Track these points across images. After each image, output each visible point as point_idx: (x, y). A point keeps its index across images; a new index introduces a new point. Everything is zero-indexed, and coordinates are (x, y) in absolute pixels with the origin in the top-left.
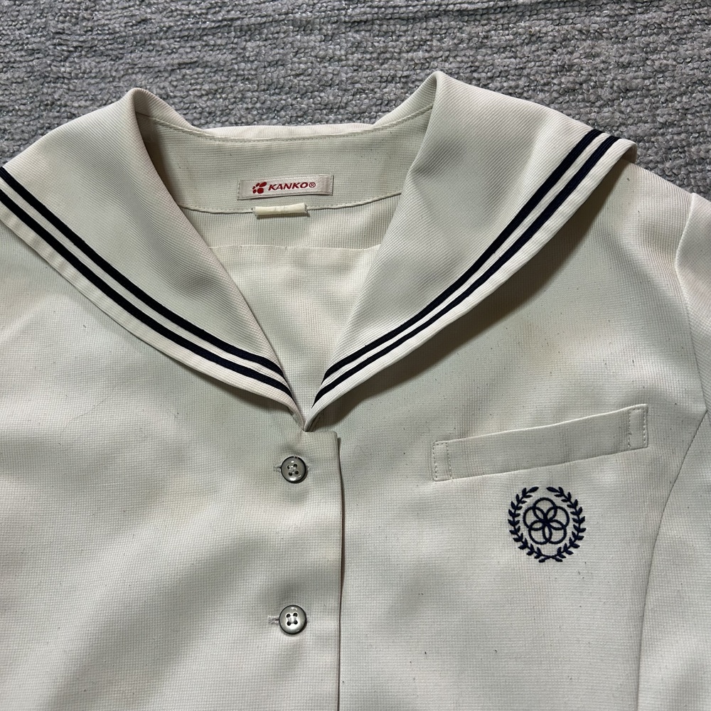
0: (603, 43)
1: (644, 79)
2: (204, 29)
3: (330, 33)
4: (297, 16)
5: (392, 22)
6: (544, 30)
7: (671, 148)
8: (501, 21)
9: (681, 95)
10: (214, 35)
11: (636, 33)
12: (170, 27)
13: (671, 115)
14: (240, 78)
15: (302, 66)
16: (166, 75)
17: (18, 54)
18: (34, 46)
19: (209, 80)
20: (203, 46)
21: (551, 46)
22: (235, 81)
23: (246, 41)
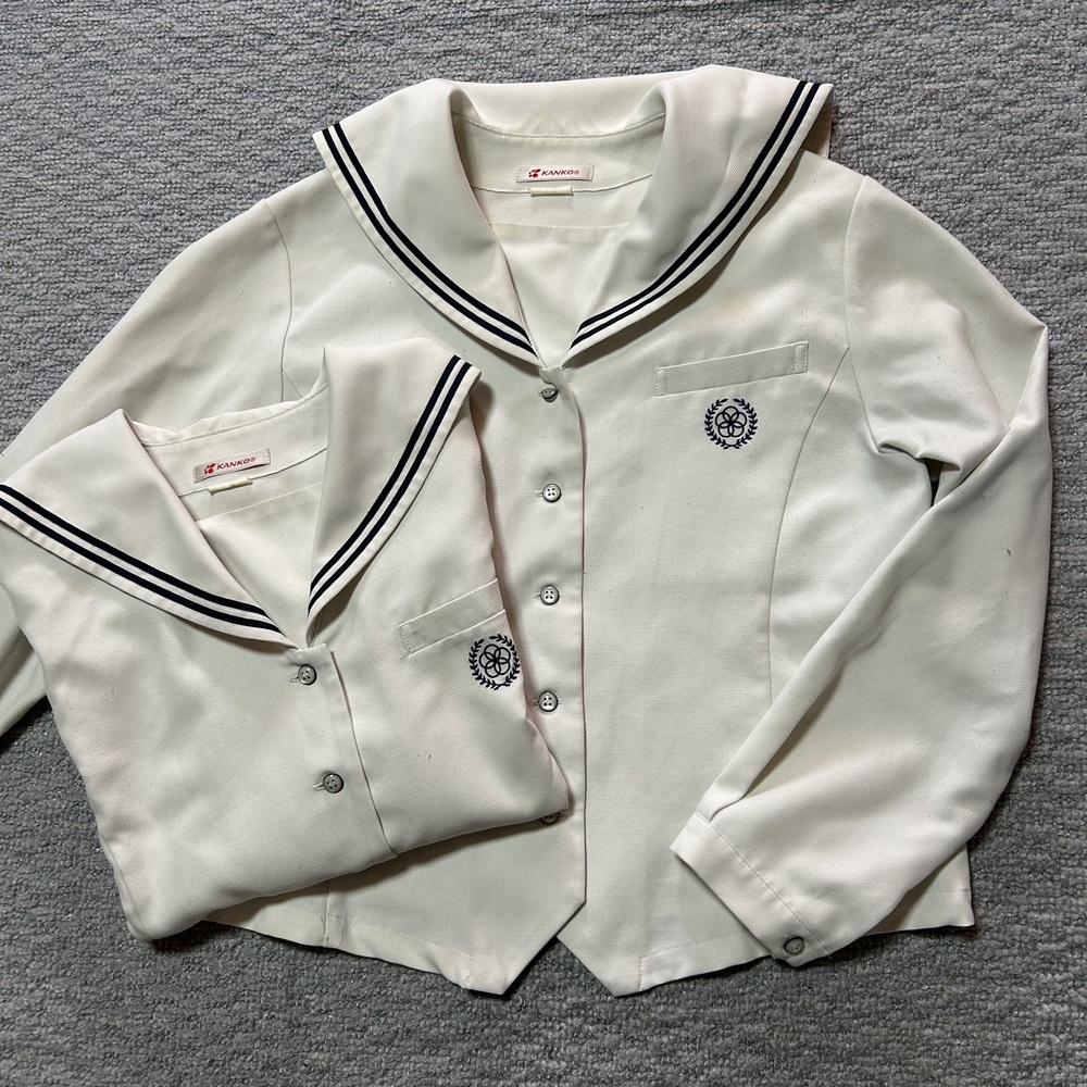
0: (802, 40)
1: (832, 74)
2: (464, 18)
3: (573, 25)
4: (545, 8)
5: (626, 16)
6: (754, 27)
7: (847, 136)
8: (719, 18)
9: (860, 89)
10: (473, 24)
11: (829, 32)
12: (434, 16)
13: (850, 107)
14: (497, 66)
15: (550, 56)
16: (434, 61)
17: (300, 36)
18: (314, 30)
19: (471, 67)
20: (464, 35)
21: (760, 41)
22: (493, 69)
23: (501, 31)
